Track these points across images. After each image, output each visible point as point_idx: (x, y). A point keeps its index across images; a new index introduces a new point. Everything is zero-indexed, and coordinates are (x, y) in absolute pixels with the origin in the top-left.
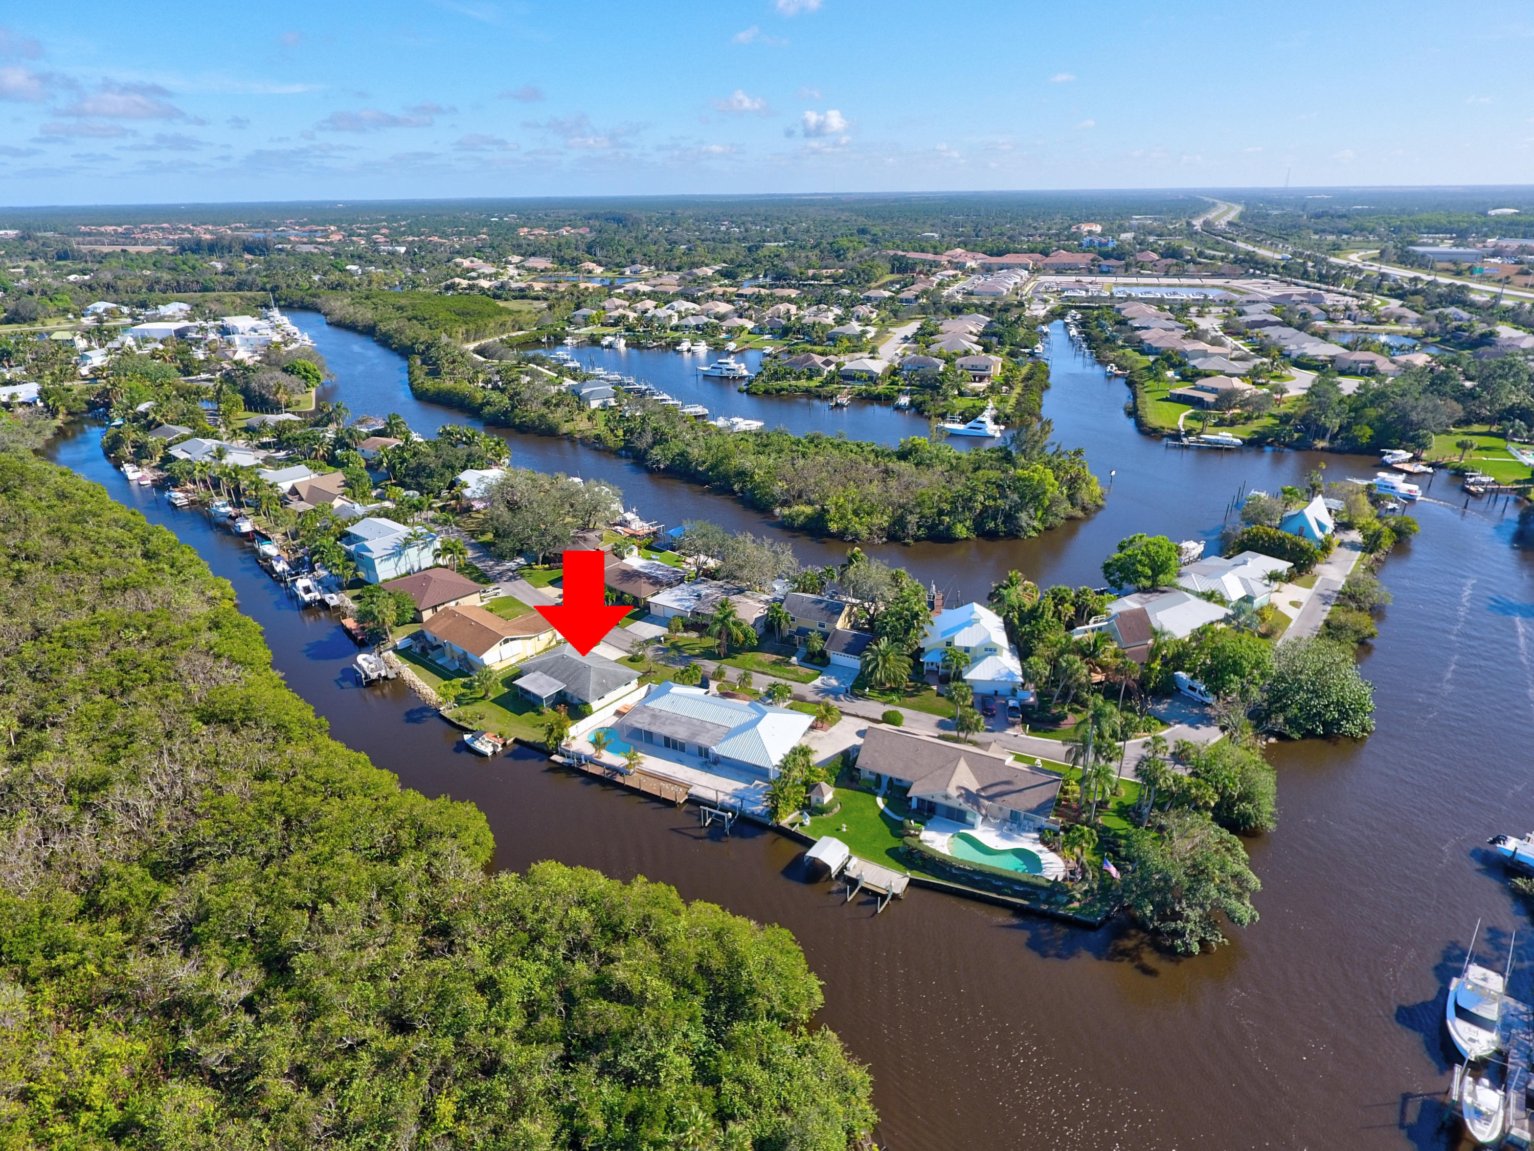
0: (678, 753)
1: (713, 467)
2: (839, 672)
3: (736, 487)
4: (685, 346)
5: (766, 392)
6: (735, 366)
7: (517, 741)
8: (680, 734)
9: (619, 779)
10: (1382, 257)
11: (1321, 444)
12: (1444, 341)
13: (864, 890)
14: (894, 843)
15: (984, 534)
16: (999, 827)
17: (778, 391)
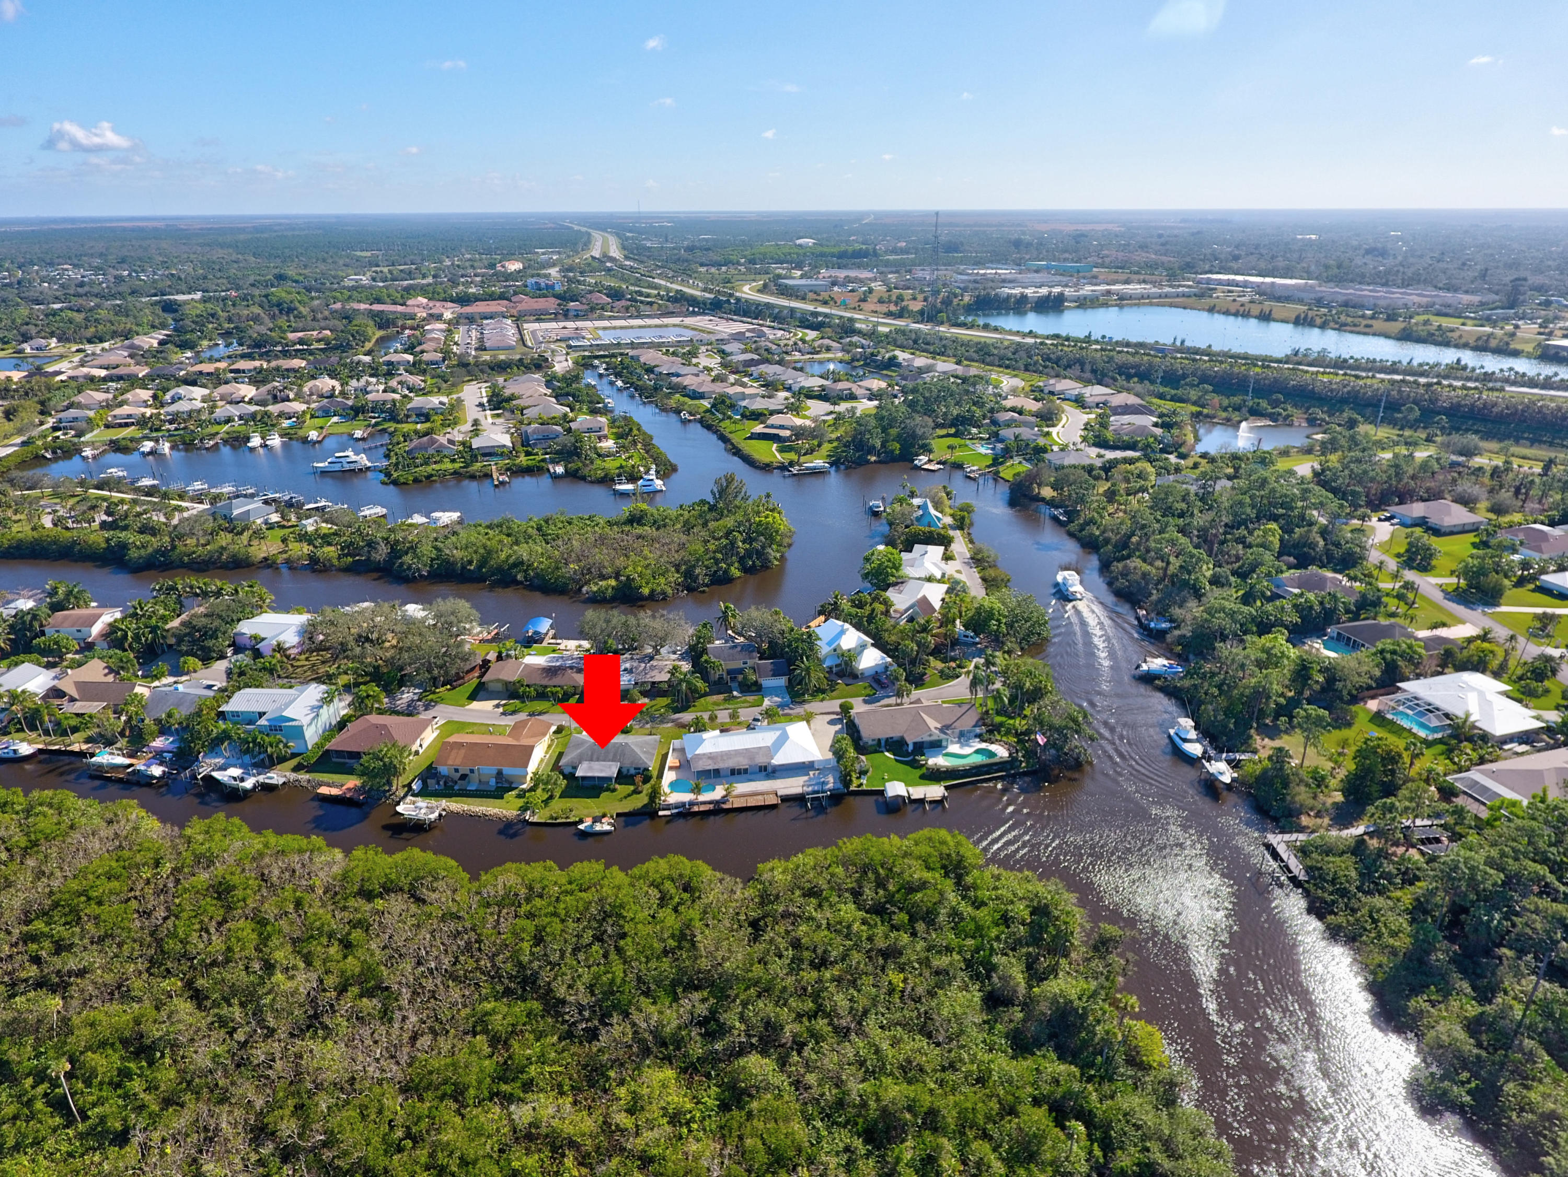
0: (744, 776)
1: (483, 562)
2: (773, 691)
3: (520, 577)
4: (256, 441)
5: (416, 480)
6: (354, 458)
7: (618, 815)
8: (743, 763)
9: (725, 806)
10: (763, 290)
11: (873, 459)
12: (866, 365)
13: (931, 802)
14: (918, 772)
15: (746, 570)
16: (959, 742)
17: (429, 477)
